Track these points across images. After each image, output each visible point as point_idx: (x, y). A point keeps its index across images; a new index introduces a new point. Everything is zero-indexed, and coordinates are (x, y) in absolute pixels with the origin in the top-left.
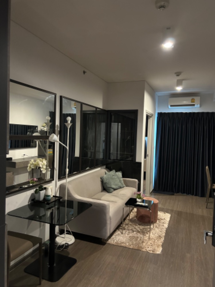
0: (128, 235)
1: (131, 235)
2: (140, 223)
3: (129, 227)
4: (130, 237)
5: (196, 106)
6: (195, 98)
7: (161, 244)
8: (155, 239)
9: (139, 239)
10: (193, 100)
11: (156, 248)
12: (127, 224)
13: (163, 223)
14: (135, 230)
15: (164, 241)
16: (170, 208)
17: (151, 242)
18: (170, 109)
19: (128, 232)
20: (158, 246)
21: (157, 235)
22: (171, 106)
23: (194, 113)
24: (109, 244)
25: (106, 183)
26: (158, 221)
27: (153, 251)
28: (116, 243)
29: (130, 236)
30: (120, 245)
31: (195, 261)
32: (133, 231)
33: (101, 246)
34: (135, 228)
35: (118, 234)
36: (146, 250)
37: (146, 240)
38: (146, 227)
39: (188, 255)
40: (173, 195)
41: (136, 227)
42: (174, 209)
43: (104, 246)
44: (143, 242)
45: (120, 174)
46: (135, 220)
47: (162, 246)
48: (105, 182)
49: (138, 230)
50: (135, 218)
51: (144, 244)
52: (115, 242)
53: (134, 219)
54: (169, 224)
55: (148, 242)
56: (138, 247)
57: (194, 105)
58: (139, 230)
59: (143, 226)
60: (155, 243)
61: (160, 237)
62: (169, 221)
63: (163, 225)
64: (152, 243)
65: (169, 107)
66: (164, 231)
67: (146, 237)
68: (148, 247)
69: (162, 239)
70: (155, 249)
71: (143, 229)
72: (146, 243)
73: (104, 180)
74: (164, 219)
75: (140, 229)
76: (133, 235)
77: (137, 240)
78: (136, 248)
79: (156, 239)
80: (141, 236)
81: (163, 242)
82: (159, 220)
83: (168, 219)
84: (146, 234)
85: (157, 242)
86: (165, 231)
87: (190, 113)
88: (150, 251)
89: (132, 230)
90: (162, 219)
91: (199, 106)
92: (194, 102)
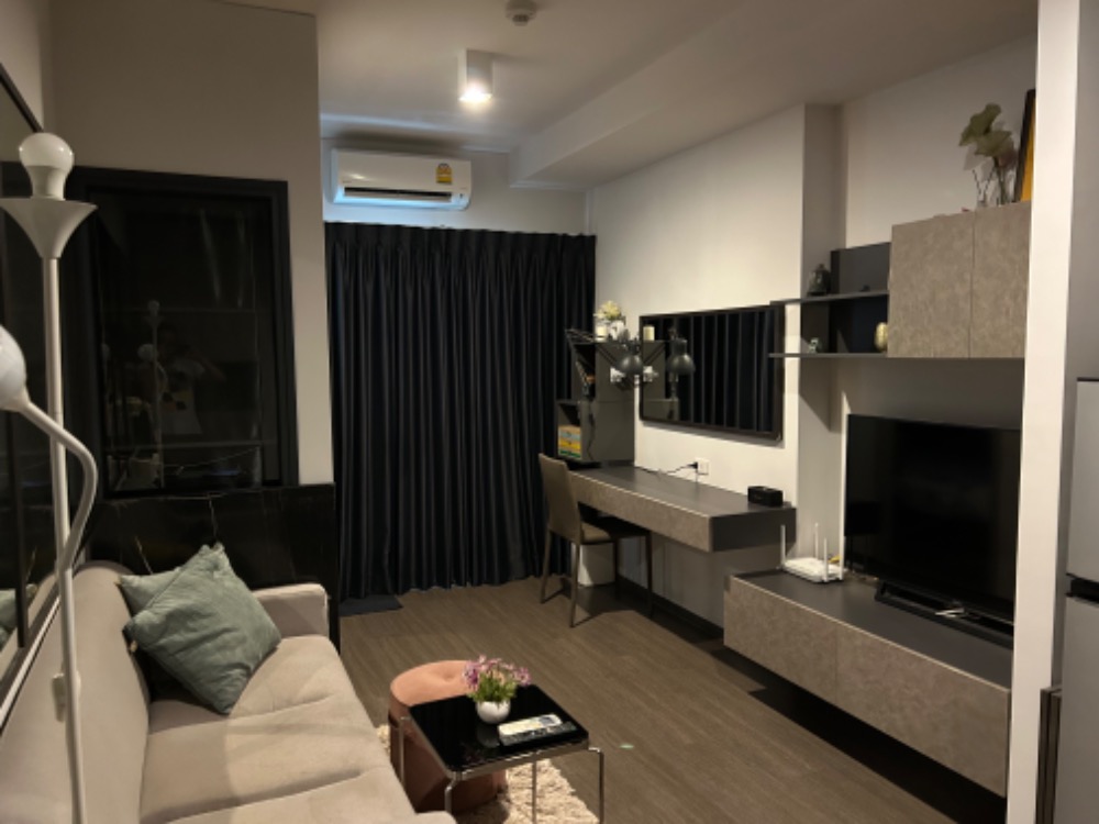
5: (454, 201)
6: (452, 164)
10: (444, 175)
18: (344, 204)
22: (349, 190)
23: (450, 233)
57: (445, 196)
65: (340, 196)
87: (434, 232)
91: (464, 202)
92: (448, 182)
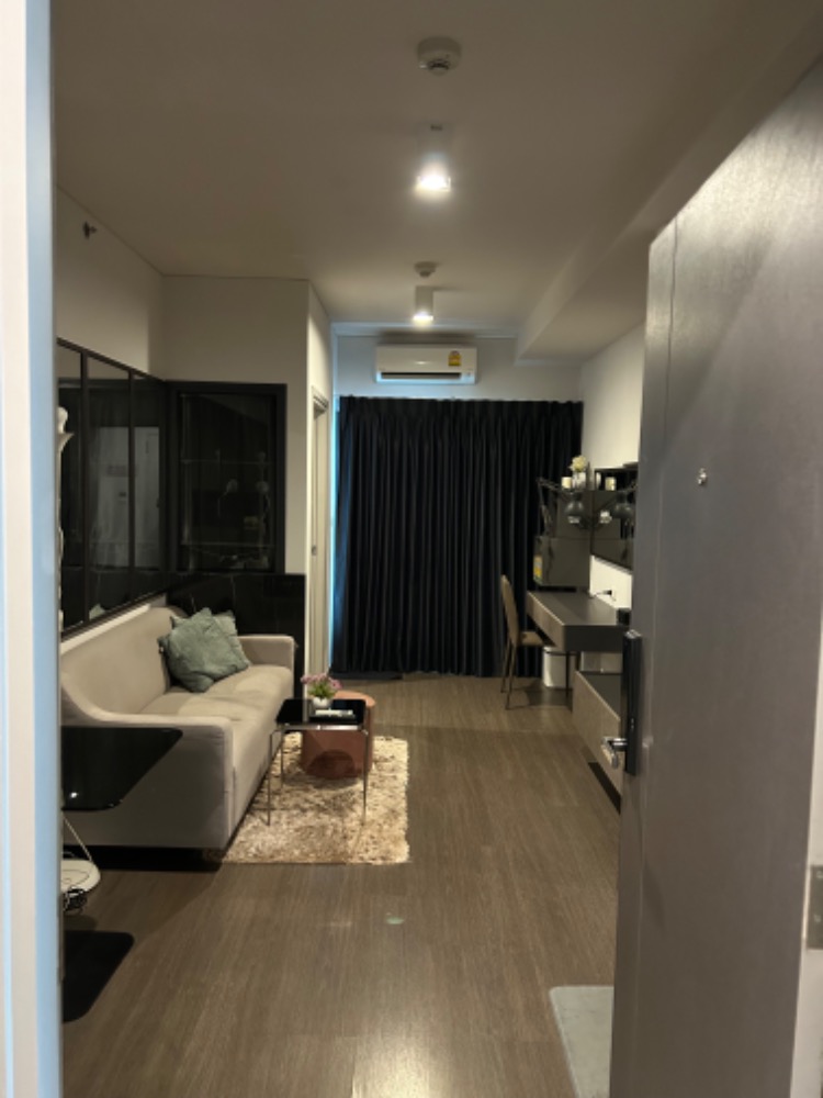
0: (291, 826)
1: (299, 822)
2: (320, 781)
3: (284, 799)
4: (297, 830)
5: (463, 379)
6: (462, 351)
7: (403, 833)
8: (381, 821)
9: (329, 832)
10: (454, 360)
11: (391, 847)
12: (277, 793)
13: (393, 770)
14: (307, 806)
15: (408, 823)
16: (401, 722)
17: (369, 832)
18: (381, 384)
19: (285, 815)
20: (395, 841)
21: (382, 810)
22: (385, 375)
23: (458, 403)
24: (233, 864)
25: (181, 658)
26: (374, 766)
27: (383, 858)
28: (255, 856)
29: (296, 826)
30: (269, 861)
31: (511, 864)
32: (304, 811)
33: (208, 876)
34: (307, 801)
35: (255, 827)
36: (362, 858)
37: (353, 831)
38: (342, 791)
39: (488, 850)
40: (399, 678)
41: (311, 797)
42: (415, 724)
43: (218, 875)
44: (345, 837)
45: (227, 622)
46: (299, 774)
47: (408, 838)
48: (177, 655)
49: (318, 805)
50: (299, 770)
51: (351, 843)
52: (250, 855)
53: (294, 773)
54: (409, 771)
55: (360, 835)
56: (334, 855)
57: (457, 375)
58: (322, 803)
59: (329, 788)
60: (385, 835)
61: (393, 813)
62: (409, 761)
63: (395, 778)
64: (376, 835)
65: (379, 378)
66: (401, 792)
67: (352, 820)
68: (367, 851)
69: (403, 820)
70: (388, 852)
71: (334, 798)
72: (355, 838)
73: (172, 648)
74: (393, 757)
75: (323, 800)
76: (305, 822)
77: (324, 835)
78: (330, 860)
79: (385, 822)
80: (334, 820)
81: (406, 826)
82: (376, 762)
83: (404, 758)
84: (348, 811)
85: (388, 831)
86: (403, 795)
87: (446, 403)
88: (373, 859)
89: (297, 806)
90: (386, 760)
91: (472, 379)
92: (457, 365)
